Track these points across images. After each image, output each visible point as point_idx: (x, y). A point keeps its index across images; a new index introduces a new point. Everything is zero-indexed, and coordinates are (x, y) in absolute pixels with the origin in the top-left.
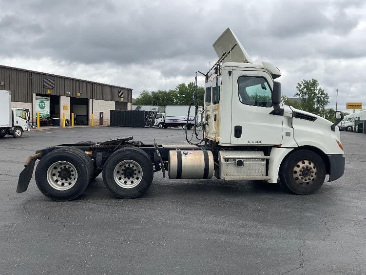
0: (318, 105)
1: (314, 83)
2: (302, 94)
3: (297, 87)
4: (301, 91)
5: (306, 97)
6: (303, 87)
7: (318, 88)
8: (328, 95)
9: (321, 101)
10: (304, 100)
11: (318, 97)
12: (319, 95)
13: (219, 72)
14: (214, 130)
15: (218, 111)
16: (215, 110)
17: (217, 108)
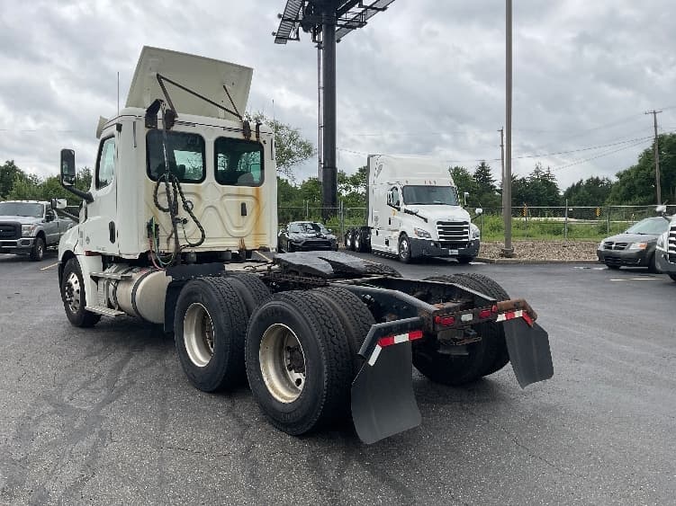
13: (258, 136)
14: (235, 231)
15: (257, 199)
16: (238, 195)
17: (251, 194)
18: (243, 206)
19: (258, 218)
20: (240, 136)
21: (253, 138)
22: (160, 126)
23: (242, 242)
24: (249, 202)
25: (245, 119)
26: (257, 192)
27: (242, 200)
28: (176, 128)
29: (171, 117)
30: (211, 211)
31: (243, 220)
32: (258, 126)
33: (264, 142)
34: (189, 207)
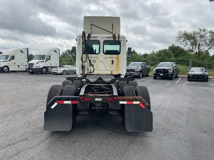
13: (119, 39)
14: (109, 69)
15: (118, 59)
17: (115, 57)
18: (113, 61)
19: (118, 65)
20: (112, 39)
21: (117, 39)
22: (86, 39)
23: (112, 72)
24: (115, 60)
25: (114, 34)
26: (118, 57)
27: (112, 59)
28: (91, 39)
29: (89, 36)
30: (101, 62)
31: (112, 65)
32: (119, 35)
33: (121, 40)
34: (94, 61)
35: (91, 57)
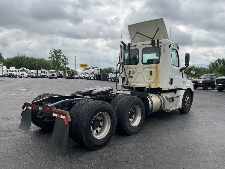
0: (63, 65)
1: (60, 51)
2: (52, 58)
3: (50, 53)
4: (52, 56)
5: (55, 60)
6: (53, 53)
7: (62, 55)
8: (68, 59)
9: (64, 62)
10: (54, 61)
11: (62, 60)
12: (63, 59)
13: (158, 45)
14: (148, 81)
15: (157, 68)
16: (149, 68)
17: (154, 67)
18: (151, 72)
19: (157, 77)
20: (151, 46)
21: (156, 45)
22: (127, 49)
23: (150, 85)
24: (154, 70)
26: (157, 66)
27: (151, 70)
28: (131, 48)
29: (129, 45)
30: (140, 74)
31: (151, 77)
32: (158, 40)
33: (161, 46)
34: (133, 72)
35: (131, 68)
